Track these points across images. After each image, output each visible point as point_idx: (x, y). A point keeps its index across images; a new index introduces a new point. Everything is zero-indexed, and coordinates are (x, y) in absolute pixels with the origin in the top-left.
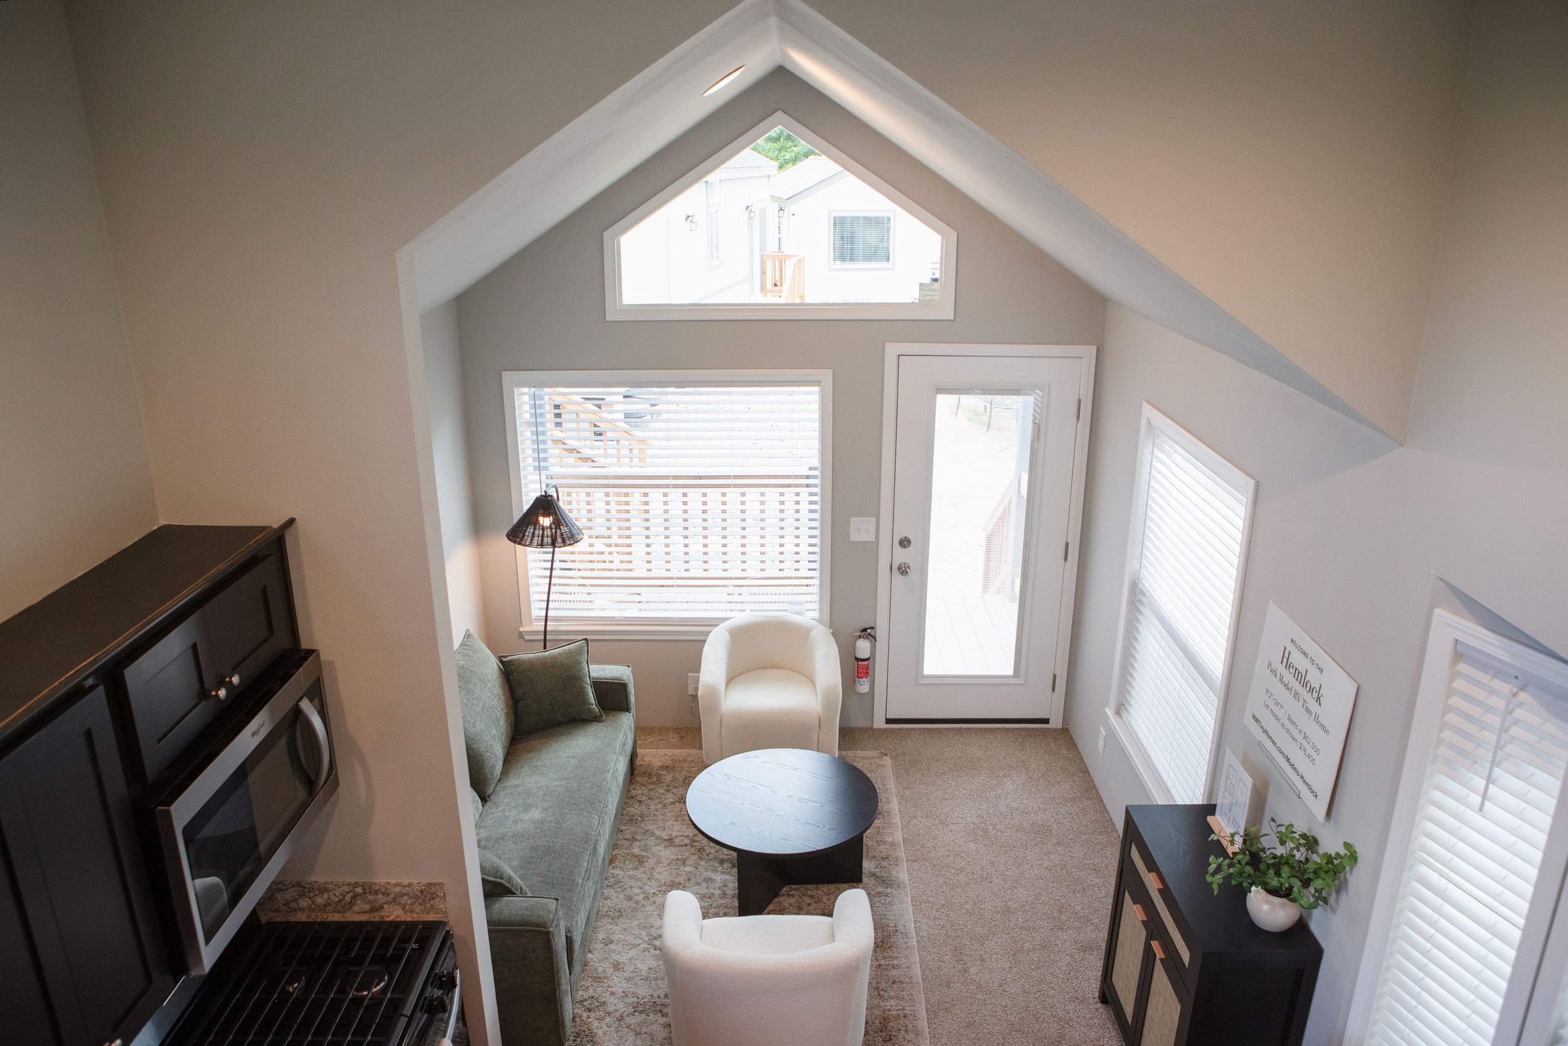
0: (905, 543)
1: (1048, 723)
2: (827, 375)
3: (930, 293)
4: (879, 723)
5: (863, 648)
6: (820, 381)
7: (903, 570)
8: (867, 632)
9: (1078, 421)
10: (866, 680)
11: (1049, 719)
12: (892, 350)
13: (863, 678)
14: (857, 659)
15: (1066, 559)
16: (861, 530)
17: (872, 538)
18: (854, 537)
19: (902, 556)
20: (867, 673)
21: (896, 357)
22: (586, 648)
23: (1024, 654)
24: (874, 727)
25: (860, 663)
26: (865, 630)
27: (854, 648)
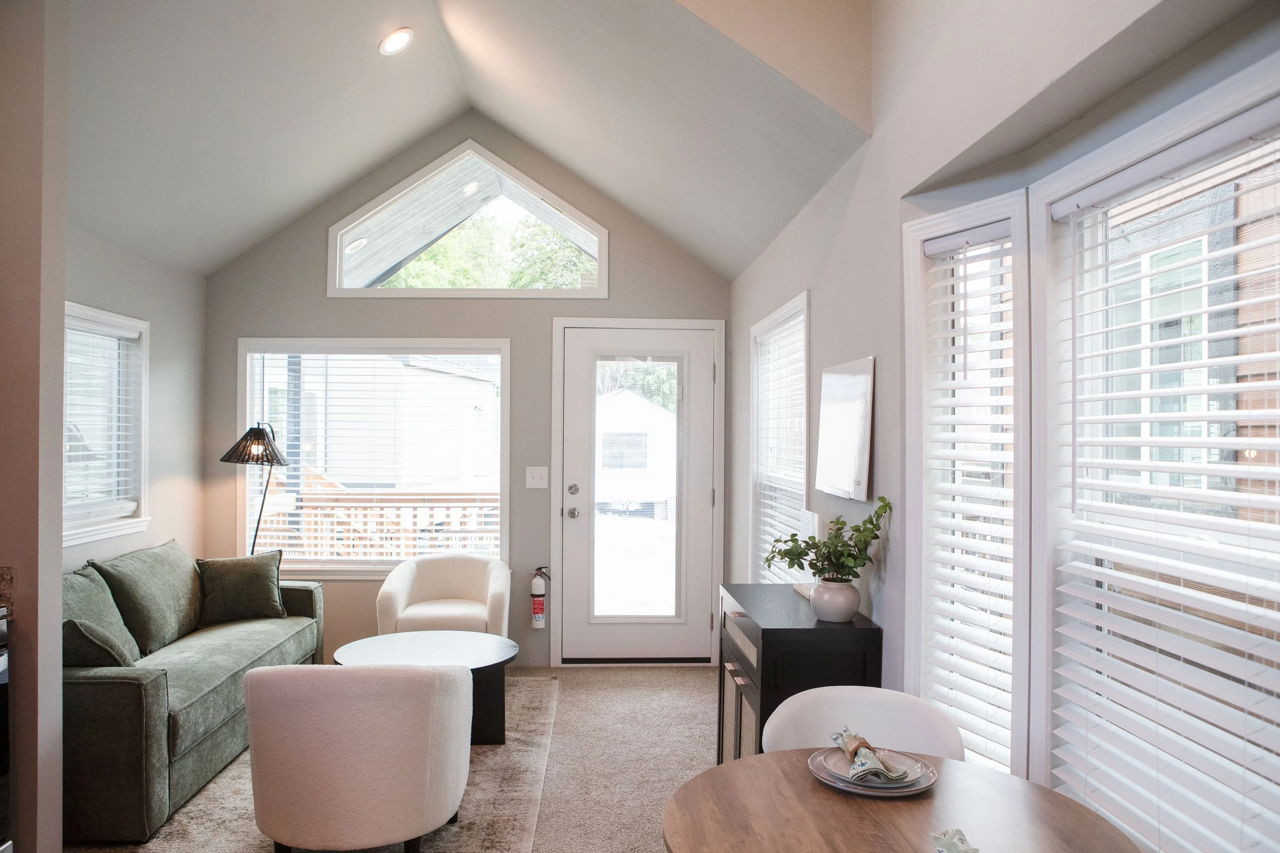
0: (573, 489)
1: (710, 662)
2: (505, 343)
3: (590, 282)
4: (556, 662)
5: (539, 585)
6: (500, 349)
7: (573, 514)
8: (541, 572)
9: (714, 383)
10: (541, 616)
11: (710, 658)
12: (559, 323)
13: (538, 613)
14: (533, 596)
15: (713, 504)
16: (535, 478)
17: (545, 485)
18: (530, 484)
19: (571, 502)
20: (542, 609)
21: (562, 329)
22: (279, 557)
23: (683, 595)
24: (551, 666)
25: (536, 599)
26: (540, 569)
27: (530, 585)
